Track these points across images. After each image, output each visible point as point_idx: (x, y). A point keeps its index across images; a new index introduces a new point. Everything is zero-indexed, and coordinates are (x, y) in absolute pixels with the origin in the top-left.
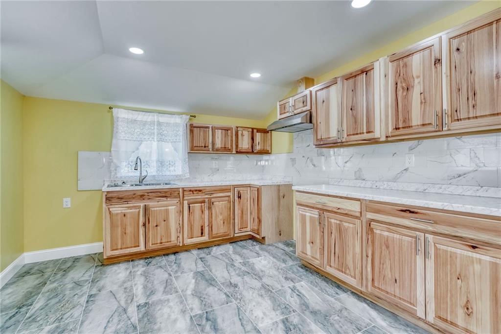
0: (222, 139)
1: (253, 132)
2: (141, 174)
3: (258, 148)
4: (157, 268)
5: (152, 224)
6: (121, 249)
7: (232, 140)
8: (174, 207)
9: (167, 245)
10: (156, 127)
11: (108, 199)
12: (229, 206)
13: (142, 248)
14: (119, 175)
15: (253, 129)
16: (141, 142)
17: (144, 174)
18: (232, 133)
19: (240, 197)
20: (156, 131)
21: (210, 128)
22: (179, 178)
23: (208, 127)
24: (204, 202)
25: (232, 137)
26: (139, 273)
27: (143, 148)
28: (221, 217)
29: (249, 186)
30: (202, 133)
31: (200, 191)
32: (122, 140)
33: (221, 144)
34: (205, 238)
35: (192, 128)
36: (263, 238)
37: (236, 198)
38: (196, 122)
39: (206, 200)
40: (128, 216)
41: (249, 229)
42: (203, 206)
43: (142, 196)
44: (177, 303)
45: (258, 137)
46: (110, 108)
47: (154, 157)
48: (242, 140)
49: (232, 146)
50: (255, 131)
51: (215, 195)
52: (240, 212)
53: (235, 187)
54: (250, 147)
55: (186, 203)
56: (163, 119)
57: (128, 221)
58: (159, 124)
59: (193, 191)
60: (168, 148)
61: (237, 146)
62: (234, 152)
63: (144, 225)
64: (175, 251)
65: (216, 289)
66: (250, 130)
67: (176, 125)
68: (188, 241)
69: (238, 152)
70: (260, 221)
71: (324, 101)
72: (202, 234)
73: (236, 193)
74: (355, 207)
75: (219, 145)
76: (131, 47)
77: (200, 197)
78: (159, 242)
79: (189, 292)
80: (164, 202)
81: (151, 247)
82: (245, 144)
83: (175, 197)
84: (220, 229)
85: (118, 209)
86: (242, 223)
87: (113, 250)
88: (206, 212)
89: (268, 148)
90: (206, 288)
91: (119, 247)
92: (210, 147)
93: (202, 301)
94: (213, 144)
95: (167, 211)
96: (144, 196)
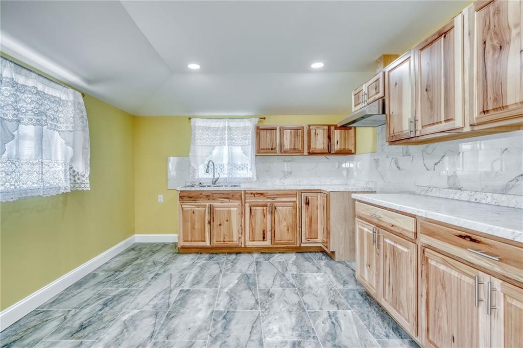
0: (291, 141)
1: (329, 130)
2: (214, 176)
3: (336, 147)
4: (215, 264)
5: (216, 223)
6: (191, 241)
7: (303, 141)
8: (236, 209)
9: (230, 244)
10: (227, 132)
11: (181, 197)
12: (294, 212)
13: (207, 243)
14: (196, 177)
15: (329, 126)
16: (214, 147)
17: (217, 176)
18: (303, 132)
19: (307, 203)
20: (226, 136)
21: (278, 131)
22: (248, 180)
23: (274, 129)
24: (266, 206)
25: (303, 137)
26: (199, 264)
27: (216, 151)
28: (284, 223)
29: (319, 191)
30: (268, 135)
31: (262, 194)
32: (198, 146)
33: (290, 145)
34: (267, 243)
35: (258, 130)
36: (333, 252)
37: (304, 205)
38: (267, 124)
39: (269, 204)
40: (196, 213)
41: (319, 240)
42: (265, 210)
43: (207, 196)
44: (210, 296)
45: (337, 135)
46: (190, 119)
47: (225, 161)
48: (316, 139)
49: (303, 147)
50: (332, 128)
51: (278, 200)
52: (308, 220)
53: (301, 192)
54: (326, 147)
55: (247, 205)
56: (233, 124)
57: (196, 217)
58: (230, 128)
59: (255, 194)
60: (238, 150)
61: (309, 147)
62: (306, 153)
63: (209, 223)
64: (237, 251)
65: (251, 293)
66: (327, 127)
67: (245, 128)
68: (250, 244)
69: (310, 154)
70: (328, 233)
71: (396, 84)
72: (264, 238)
73: (306, 199)
74: (408, 226)
75: (287, 145)
76: (190, 64)
77: (261, 200)
78: (222, 240)
79: (226, 290)
80: (227, 203)
81: (215, 243)
82: (319, 143)
83: (237, 199)
84: (284, 235)
85: (188, 206)
86: (310, 232)
87: (185, 241)
88: (269, 216)
89: (352, 148)
90: (242, 290)
91: (189, 240)
92: (278, 149)
93: (231, 301)
94: (281, 145)
95: (229, 212)
96: (209, 196)
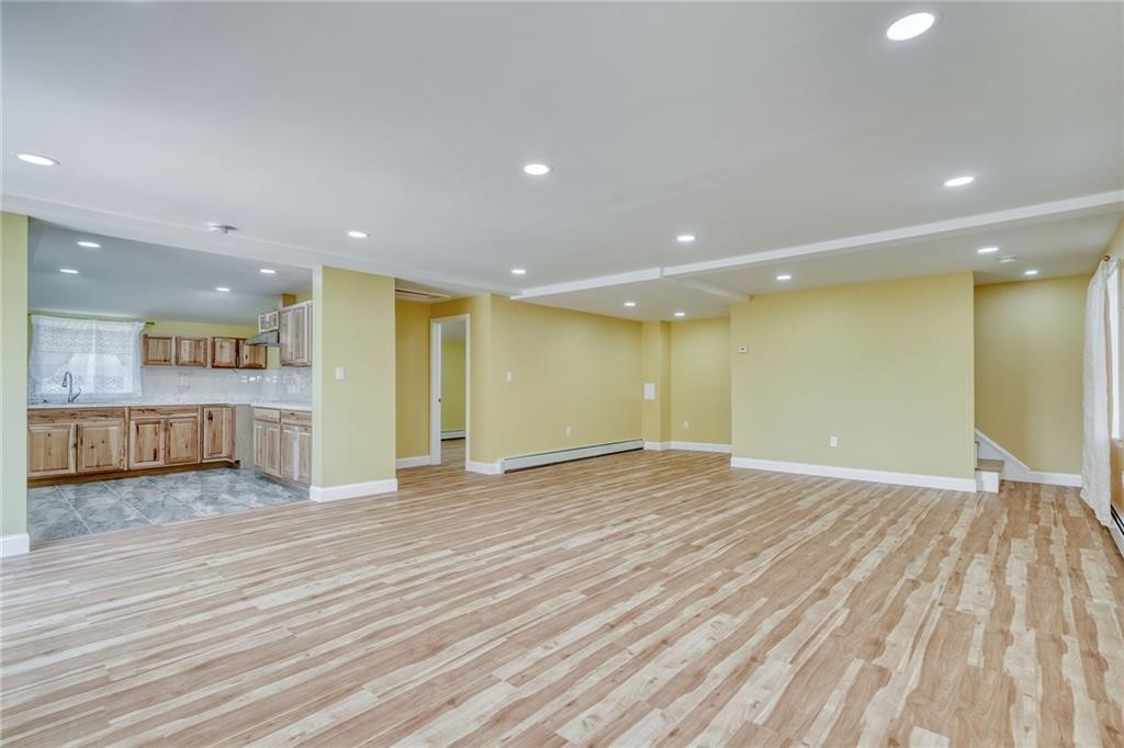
0: (190, 352)
1: (237, 343)
2: (71, 391)
3: (246, 362)
5: (86, 445)
6: (44, 470)
7: (206, 354)
8: (116, 428)
9: (106, 468)
10: (94, 336)
11: (31, 417)
12: (194, 427)
13: (72, 470)
14: (38, 393)
15: (238, 340)
16: (71, 354)
17: (75, 391)
18: (206, 344)
19: (211, 418)
20: (94, 341)
21: (174, 340)
22: (128, 397)
23: (170, 339)
24: (159, 423)
25: (205, 350)
27: (75, 360)
28: (182, 440)
29: (225, 406)
30: (160, 345)
31: (153, 410)
32: (45, 352)
33: (190, 357)
34: (160, 463)
35: (146, 338)
36: (238, 462)
37: (206, 420)
38: (154, 331)
39: (162, 421)
40: (54, 436)
41: (224, 454)
42: (157, 428)
45: (245, 350)
46: (30, 315)
47: (91, 372)
48: (221, 353)
49: (205, 359)
50: (241, 342)
51: (175, 415)
52: (211, 435)
53: (203, 407)
54: (233, 360)
55: (133, 424)
56: (103, 326)
57: (54, 441)
58: (99, 332)
59: (142, 410)
60: (112, 360)
61: (213, 360)
62: (209, 366)
63: (76, 446)
64: (117, 475)
66: (234, 341)
67: (123, 334)
68: (134, 465)
69: (213, 367)
70: (234, 444)
72: (155, 457)
73: (209, 414)
75: (185, 357)
77: (153, 417)
78: (95, 464)
80: (103, 422)
81: (83, 469)
82: (226, 355)
83: (118, 416)
84: (180, 451)
85: (41, 428)
86: (213, 447)
87: (34, 471)
88: (162, 434)
89: (262, 363)
91: (41, 468)
92: (173, 361)
94: (177, 358)
95: (107, 432)
96: (73, 414)
